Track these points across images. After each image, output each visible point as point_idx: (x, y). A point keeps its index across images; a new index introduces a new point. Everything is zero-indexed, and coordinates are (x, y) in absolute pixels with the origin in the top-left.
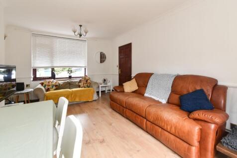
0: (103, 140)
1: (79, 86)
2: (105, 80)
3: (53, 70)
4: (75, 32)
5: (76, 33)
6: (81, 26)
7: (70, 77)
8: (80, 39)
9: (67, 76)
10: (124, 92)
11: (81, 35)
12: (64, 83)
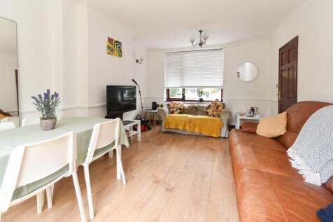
0: (173, 188)
1: (207, 114)
2: (253, 110)
3: (184, 90)
4: (192, 42)
5: (194, 44)
6: (201, 31)
7: (201, 100)
8: (203, 49)
9: (198, 98)
10: (255, 133)
11: (201, 44)
12: (189, 107)
